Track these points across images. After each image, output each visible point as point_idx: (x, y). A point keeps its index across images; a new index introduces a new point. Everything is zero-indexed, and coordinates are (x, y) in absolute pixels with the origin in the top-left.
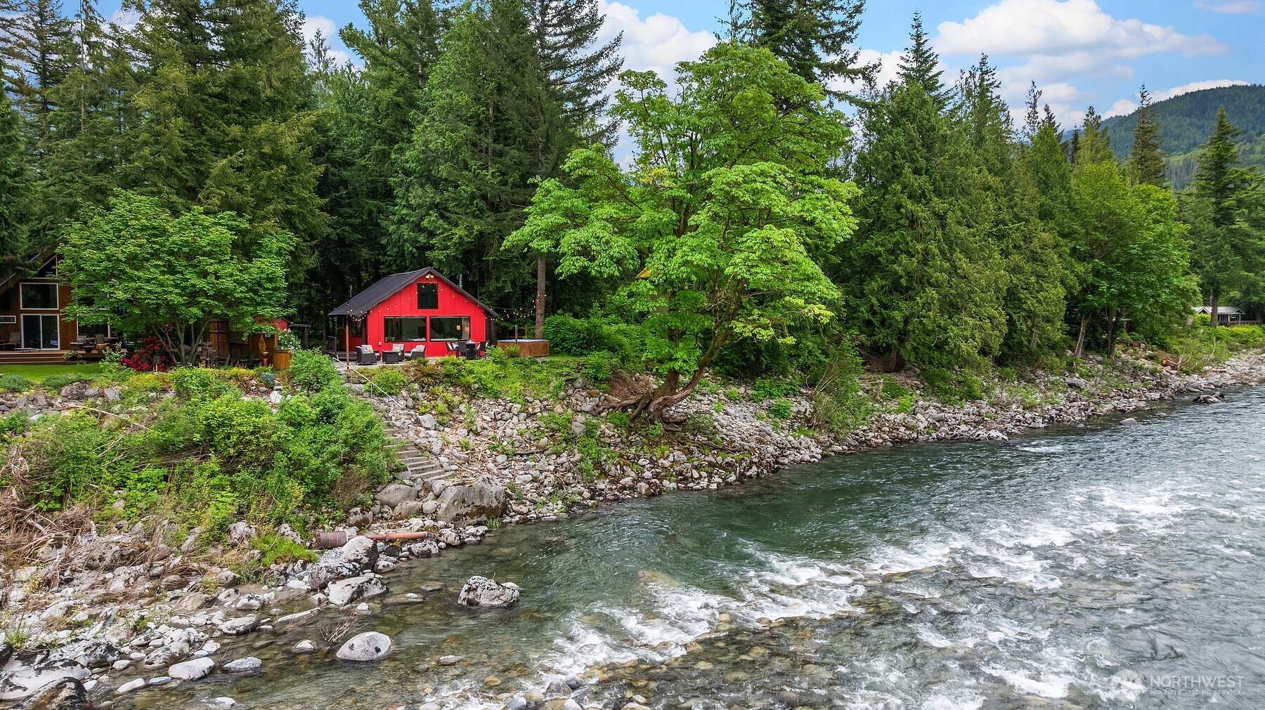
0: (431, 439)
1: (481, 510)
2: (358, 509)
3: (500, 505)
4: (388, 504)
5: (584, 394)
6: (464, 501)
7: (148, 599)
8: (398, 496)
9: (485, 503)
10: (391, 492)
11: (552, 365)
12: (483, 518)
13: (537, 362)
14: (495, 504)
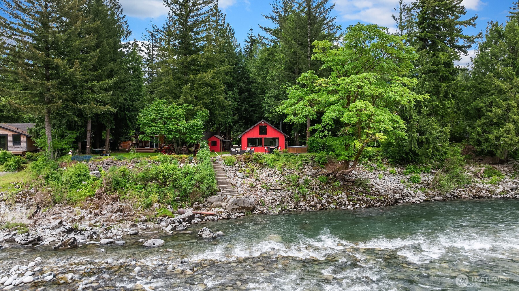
0: (237, 182)
1: (243, 208)
2: (197, 203)
3: (252, 207)
4: (210, 202)
5: (311, 168)
6: (236, 204)
7: (118, 222)
8: (214, 200)
9: (245, 205)
10: (212, 198)
11: (300, 156)
12: (244, 211)
13: (294, 155)
14: (249, 206)
